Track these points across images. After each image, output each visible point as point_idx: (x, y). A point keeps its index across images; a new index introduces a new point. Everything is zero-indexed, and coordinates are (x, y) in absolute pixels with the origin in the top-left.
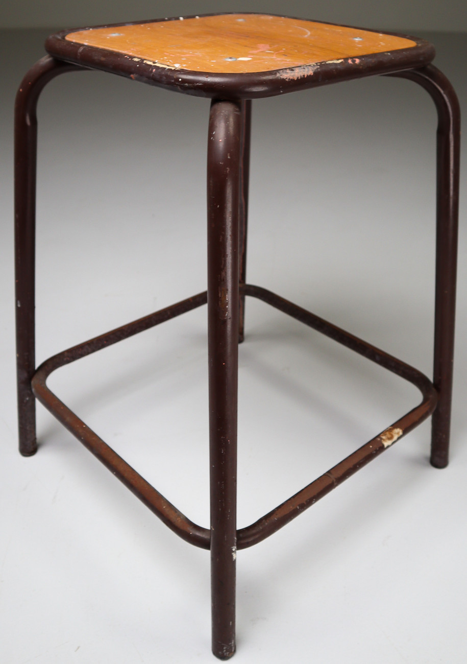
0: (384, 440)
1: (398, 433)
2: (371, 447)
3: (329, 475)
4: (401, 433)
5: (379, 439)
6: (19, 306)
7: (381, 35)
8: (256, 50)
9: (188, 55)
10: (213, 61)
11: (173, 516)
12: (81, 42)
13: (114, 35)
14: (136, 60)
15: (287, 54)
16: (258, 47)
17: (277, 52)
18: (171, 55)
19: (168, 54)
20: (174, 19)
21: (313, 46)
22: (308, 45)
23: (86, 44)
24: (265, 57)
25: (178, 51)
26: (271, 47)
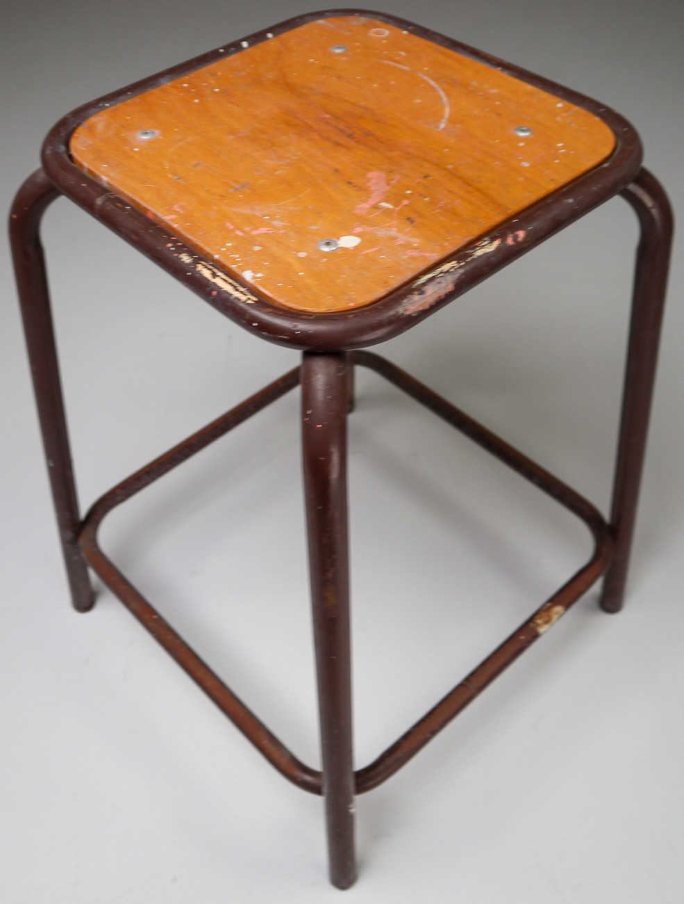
0: (539, 625)
1: (558, 613)
2: (522, 638)
4: (562, 611)
5: (532, 625)
6: (51, 464)
7: (560, 105)
8: (365, 201)
9: (263, 230)
10: (302, 255)
11: (277, 755)
12: (97, 172)
13: (145, 137)
14: (186, 258)
15: (413, 216)
16: (369, 184)
17: (398, 209)
18: (238, 233)
19: (231, 227)
20: (233, 49)
21: (454, 175)
22: (446, 169)
23: (105, 178)
24: (381, 233)
25: (247, 211)
26: (388, 184)
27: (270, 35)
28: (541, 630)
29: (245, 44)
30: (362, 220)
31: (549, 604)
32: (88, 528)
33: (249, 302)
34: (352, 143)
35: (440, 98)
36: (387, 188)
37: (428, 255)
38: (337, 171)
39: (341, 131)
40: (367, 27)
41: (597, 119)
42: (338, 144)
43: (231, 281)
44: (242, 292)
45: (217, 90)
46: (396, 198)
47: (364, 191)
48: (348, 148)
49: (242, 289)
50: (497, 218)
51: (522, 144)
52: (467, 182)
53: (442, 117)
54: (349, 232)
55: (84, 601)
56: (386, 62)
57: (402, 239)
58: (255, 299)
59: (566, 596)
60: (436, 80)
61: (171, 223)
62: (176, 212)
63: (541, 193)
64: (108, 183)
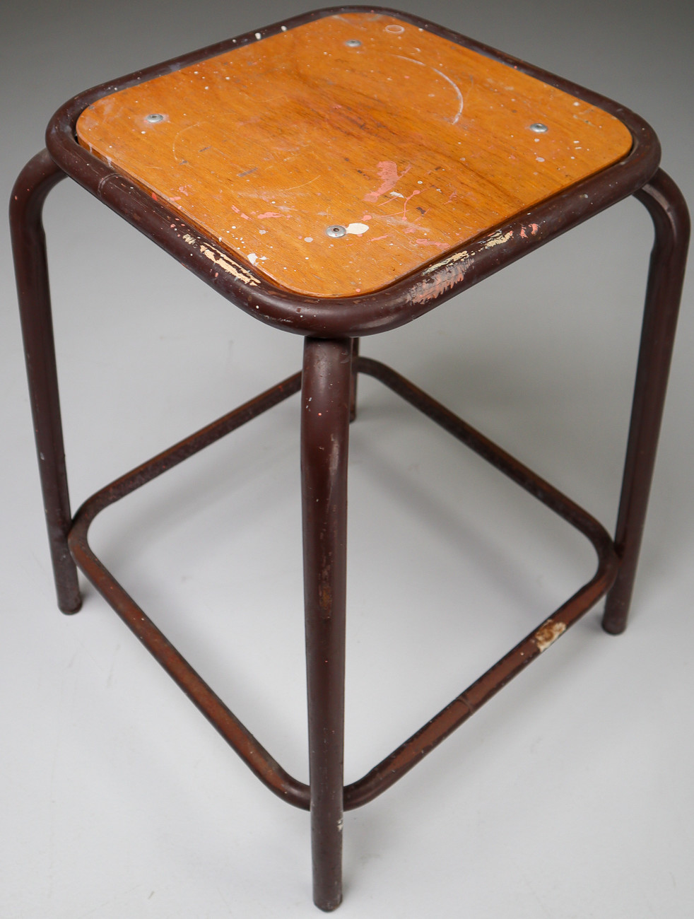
0: (540, 642)
1: (560, 630)
2: (522, 654)
3: (464, 700)
4: (564, 629)
5: (533, 641)
6: (43, 458)
7: (576, 104)
8: (375, 190)
9: (269, 215)
10: (309, 240)
11: (263, 766)
12: (101, 153)
13: (153, 121)
14: (189, 239)
15: (424, 206)
16: (379, 174)
17: (408, 199)
18: (243, 216)
19: (237, 211)
20: (246, 40)
21: (467, 167)
22: (458, 162)
23: (110, 159)
24: (390, 221)
25: (254, 196)
26: (399, 174)
27: (284, 28)
28: (542, 648)
29: (258, 36)
30: (371, 208)
31: (550, 621)
32: (79, 526)
33: (252, 284)
34: (363, 133)
35: (455, 93)
36: (398, 178)
37: (438, 244)
38: (347, 159)
39: (353, 121)
40: (382, 23)
41: (615, 118)
42: (349, 134)
43: (234, 263)
44: (245, 275)
45: (228, 78)
46: (407, 188)
47: (374, 180)
48: (359, 138)
49: (245, 271)
50: (509, 211)
51: (537, 140)
52: (480, 175)
53: (457, 112)
54: (358, 219)
55: (71, 602)
56: (399, 57)
57: (412, 227)
58: (258, 282)
59: (569, 613)
60: (451, 76)
61: (175, 205)
62: (181, 194)
63: (556, 188)
64: (112, 164)
